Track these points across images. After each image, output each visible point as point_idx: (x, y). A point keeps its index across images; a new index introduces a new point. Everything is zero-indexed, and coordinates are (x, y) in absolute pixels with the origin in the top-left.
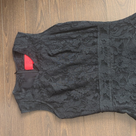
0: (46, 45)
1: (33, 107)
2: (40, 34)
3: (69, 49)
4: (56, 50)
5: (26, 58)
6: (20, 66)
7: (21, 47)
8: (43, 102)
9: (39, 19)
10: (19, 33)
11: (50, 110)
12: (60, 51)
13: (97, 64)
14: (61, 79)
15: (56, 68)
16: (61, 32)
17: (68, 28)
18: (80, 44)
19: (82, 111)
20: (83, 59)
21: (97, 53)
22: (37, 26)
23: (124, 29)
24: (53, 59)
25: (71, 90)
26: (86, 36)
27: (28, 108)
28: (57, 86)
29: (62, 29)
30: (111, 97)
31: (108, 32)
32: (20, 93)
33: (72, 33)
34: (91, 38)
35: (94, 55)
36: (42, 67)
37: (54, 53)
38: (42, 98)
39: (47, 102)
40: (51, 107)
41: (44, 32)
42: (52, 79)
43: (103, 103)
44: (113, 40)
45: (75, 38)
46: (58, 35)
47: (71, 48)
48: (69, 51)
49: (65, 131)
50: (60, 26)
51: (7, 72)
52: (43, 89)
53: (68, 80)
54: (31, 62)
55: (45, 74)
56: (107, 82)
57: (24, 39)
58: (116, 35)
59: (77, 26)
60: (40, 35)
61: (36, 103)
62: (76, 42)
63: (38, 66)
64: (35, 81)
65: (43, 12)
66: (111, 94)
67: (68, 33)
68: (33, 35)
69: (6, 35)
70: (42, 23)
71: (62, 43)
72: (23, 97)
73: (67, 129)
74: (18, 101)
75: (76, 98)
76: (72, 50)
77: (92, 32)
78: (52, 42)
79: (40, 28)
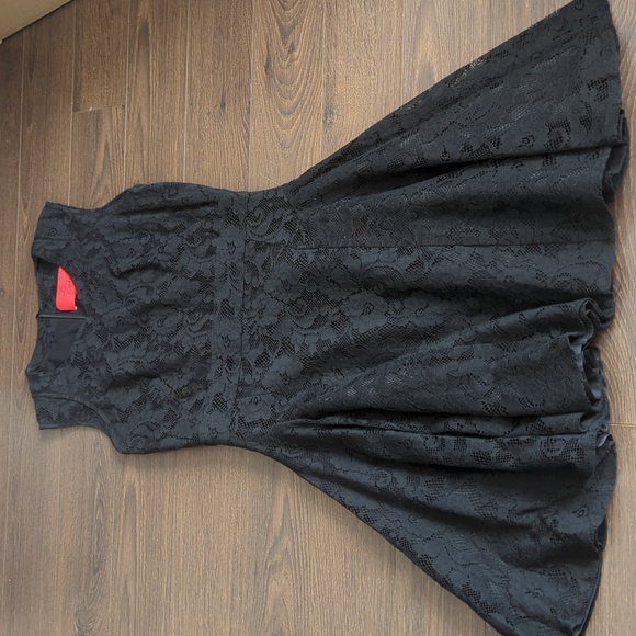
0: (108, 244)
1: (67, 415)
2: (97, 210)
3: (156, 261)
4: (129, 260)
5: (62, 275)
6: (47, 296)
7: (52, 244)
8: (87, 404)
9: (100, 166)
10: (49, 206)
11: (103, 427)
12: (136, 263)
13: (210, 309)
14: (133, 344)
15: (123, 312)
16: (142, 211)
17: (156, 201)
18: (180, 249)
19: (165, 436)
20: (182, 291)
21: (212, 279)
22: (94, 186)
23: (277, 217)
24: (121, 285)
25: (151, 376)
26: (195, 227)
27: (55, 417)
28: (121, 362)
29: (143, 202)
30: (230, 405)
31: (241, 219)
32: (41, 374)
33: (166, 215)
34: (207, 234)
35: (205, 283)
36: (94, 306)
37: (123, 270)
38: (87, 393)
39: (96, 405)
40: (106, 419)
41: (106, 207)
42: (113, 341)
43: (212, 421)
44: (251, 244)
45: (173, 231)
46: (136, 218)
47: (160, 257)
48: (155, 267)
49: (132, 488)
50: (137, 194)
51: (21, 312)
52: (90, 367)
53: (148, 350)
54: (73, 289)
55: (99, 328)
56: (230, 362)
57: (59, 225)
58: (258, 231)
59: (175, 198)
60: (97, 214)
61: (73, 404)
62: (173, 242)
63: (85, 302)
64: (75, 343)
65: (110, 146)
66: (232, 397)
67: (158, 216)
68: (83, 212)
69: (25, 208)
70: (107, 181)
71: (143, 241)
72: (45, 385)
73: (137, 484)
74: (35, 394)
75: (158, 401)
76: (163, 265)
77: (208, 217)
78: (122, 235)
79: (100, 194)
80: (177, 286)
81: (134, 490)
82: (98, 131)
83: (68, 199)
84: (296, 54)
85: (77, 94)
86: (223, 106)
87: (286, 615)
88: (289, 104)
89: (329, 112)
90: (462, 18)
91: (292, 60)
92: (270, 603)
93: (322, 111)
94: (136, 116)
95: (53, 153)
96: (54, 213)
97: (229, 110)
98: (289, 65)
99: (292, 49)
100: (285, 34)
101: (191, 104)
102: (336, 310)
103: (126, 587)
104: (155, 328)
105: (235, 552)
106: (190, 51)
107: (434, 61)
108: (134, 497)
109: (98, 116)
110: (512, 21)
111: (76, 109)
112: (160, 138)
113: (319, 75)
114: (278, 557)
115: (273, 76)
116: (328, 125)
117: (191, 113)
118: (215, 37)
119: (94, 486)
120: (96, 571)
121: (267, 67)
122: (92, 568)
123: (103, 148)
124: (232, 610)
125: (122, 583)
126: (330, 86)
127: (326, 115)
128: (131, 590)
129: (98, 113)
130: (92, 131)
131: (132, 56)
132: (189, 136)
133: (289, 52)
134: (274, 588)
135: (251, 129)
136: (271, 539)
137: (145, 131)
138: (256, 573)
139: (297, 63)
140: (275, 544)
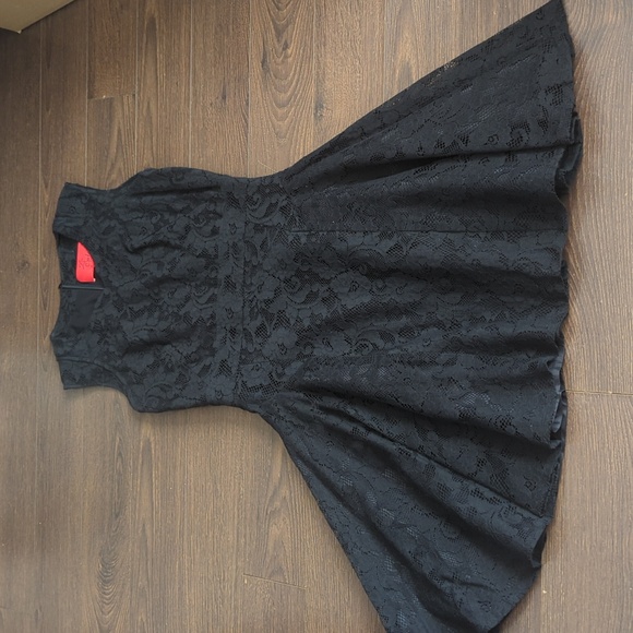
0: (122, 223)
1: (88, 377)
2: (112, 191)
3: (166, 239)
4: (141, 237)
5: (82, 251)
6: (68, 268)
7: (71, 221)
8: (106, 367)
9: (113, 150)
10: (68, 186)
11: (121, 388)
12: (148, 240)
13: (214, 283)
14: (146, 313)
15: (137, 284)
16: (151, 193)
17: (165, 184)
18: (187, 229)
19: (176, 396)
20: (189, 267)
21: (216, 256)
22: (108, 168)
23: (273, 202)
24: (135, 260)
25: (164, 344)
26: (200, 209)
27: (78, 378)
28: (136, 330)
29: (153, 185)
30: (234, 370)
31: (242, 203)
32: (64, 340)
33: (175, 197)
34: (211, 215)
35: (210, 260)
36: (110, 278)
37: (136, 246)
38: (106, 357)
39: (114, 367)
40: (123, 380)
41: (120, 188)
42: (128, 311)
43: (217, 384)
44: (251, 226)
45: (181, 211)
46: (147, 199)
47: (169, 235)
48: (166, 244)
49: (148, 442)
50: (147, 177)
51: (45, 283)
52: (109, 334)
53: (160, 319)
54: (91, 263)
55: (116, 298)
56: (233, 332)
57: (78, 204)
58: (256, 214)
59: (182, 182)
60: (112, 195)
61: (94, 367)
62: (181, 222)
63: (103, 275)
64: (95, 311)
65: (122, 132)
66: (236, 363)
67: (168, 197)
68: (99, 192)
69: (46, 187)
70: (120, 164)
71: (154, 220)
72: (68, 349)
73: (152, 439)
74: (59, 358)
75: (170, 366)
76: (172, 242)
77: (212, 200)
78: (135, 215)
79: (114, 176)
80: (186, 262)
81: (150, 443)
82: (111, 118)
83: (85, 180)
84: (289, 51)
85: (91, 83)
86: (224, 98)
87: (285, 555)
88: (283, 97)
89: (319, 106)
90: (438, 24)
91: (286, 57)
92: (271, 544)
93: (313, 105)
94: (146, 104)
95: (70, 137)
96: (73, 192)
97: (229, 102)
98: (283, 62)
99: (286, 46)
100: (279, 33)
101: (195, 95)
102: (326, 288)
103: (144, 530)
104: (166, 299)
105: (239, 500)
106: (194, 45)
107: (413, 62)
108: (150, 450)
109: (111, 104)
110: (481, 28)
111: (90, 97)
112: (167, 125)
113: (310, 71)
114: (277, 504)
115: (268, 71)
116: (318, 118)
117: (196, 102)
118: (216, 33)
119: (114, 440)
120: (117, 516)
121: (263, 62)
122: (113, 512)
123: (116, 133)
124: (238, 550)
125: (141, 525)
126: (320, 82)
127: (316, 109)
128: (148, 533)
129: (111, 101)
130: (105, 117)
131: (140, 49)
132: (193, 124)
133: (284, 49)
134: (274, 531)
135: (250, 120)
136: (271, 488)
137: (154, 120)
138: (258, 518)
139: (290, 60)
140: (274, 493)
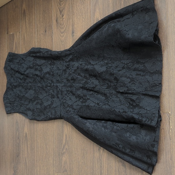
81: (27, 134)
82: (13, 39)
84: (64, 17)
85: (8, 29)
86: (46, 31)
87: (67, 166)
88: (62, 30)
89: (73, 32)
90: (106, 7)
91: (63, 19)
92: (63, 163)
93: (71, 32)
94: (23, 35)
95: (2, 45)
97: (47, 33)
98: (62, 20)
99: (63, 16)
100: (61, 12)
101: (37, 31)
103: (26, 160)
105: (53, 150)
106: (36, 17)
108: (27, 136)
109: (13, 35)
110: (119, 7)
111: (7, 34)
112: (30, 41)
113: (70, 23)
114: (64, 150)
115: (58, 23)
116: (73, 36)
117: (37, 33)
118: (43, 13)
119: (16, 134)
120: (18, 156)
121: (57, 21)
123: (15, 44)
124: (53, 165)
125: (25, 159)
126: (73, 26)
127: (72, 33)
128: (27, 161)
129: (13, 34)
130: (12, 39)
131: (21, 19)
132: (37, 40)
133: (62, 17)
134: (64, 159)
135: (53, 38)
136: (63, 146)
137: (26, 39)
138: (59, 155)
139: (64, 19)
140: (64, 147)
